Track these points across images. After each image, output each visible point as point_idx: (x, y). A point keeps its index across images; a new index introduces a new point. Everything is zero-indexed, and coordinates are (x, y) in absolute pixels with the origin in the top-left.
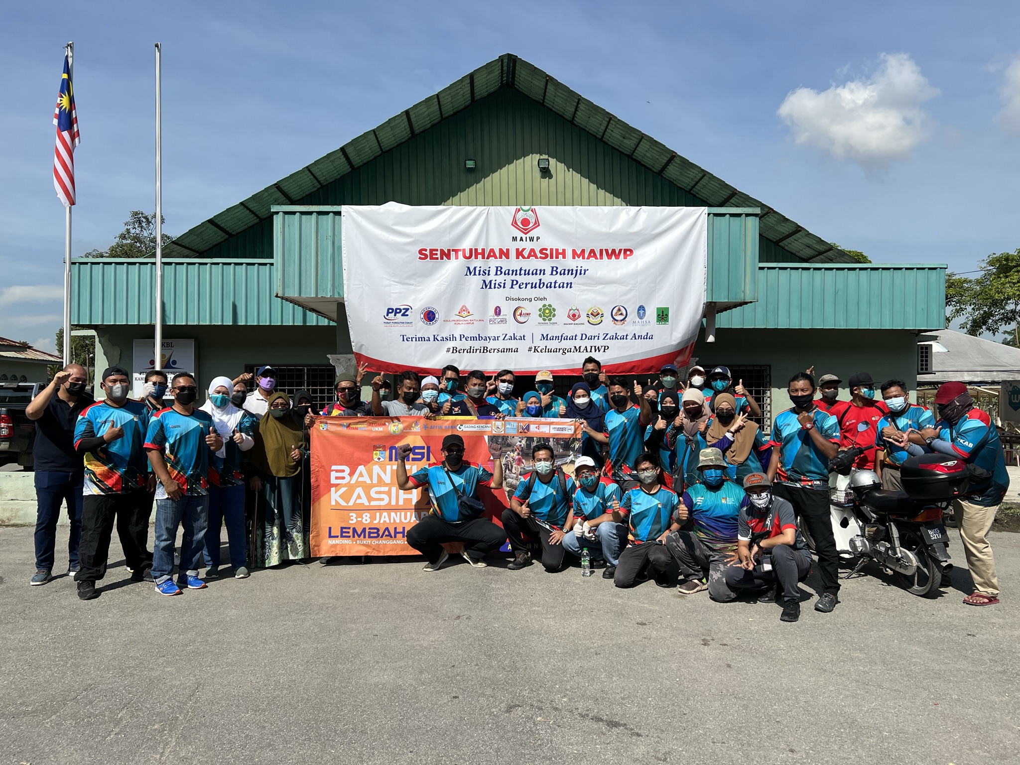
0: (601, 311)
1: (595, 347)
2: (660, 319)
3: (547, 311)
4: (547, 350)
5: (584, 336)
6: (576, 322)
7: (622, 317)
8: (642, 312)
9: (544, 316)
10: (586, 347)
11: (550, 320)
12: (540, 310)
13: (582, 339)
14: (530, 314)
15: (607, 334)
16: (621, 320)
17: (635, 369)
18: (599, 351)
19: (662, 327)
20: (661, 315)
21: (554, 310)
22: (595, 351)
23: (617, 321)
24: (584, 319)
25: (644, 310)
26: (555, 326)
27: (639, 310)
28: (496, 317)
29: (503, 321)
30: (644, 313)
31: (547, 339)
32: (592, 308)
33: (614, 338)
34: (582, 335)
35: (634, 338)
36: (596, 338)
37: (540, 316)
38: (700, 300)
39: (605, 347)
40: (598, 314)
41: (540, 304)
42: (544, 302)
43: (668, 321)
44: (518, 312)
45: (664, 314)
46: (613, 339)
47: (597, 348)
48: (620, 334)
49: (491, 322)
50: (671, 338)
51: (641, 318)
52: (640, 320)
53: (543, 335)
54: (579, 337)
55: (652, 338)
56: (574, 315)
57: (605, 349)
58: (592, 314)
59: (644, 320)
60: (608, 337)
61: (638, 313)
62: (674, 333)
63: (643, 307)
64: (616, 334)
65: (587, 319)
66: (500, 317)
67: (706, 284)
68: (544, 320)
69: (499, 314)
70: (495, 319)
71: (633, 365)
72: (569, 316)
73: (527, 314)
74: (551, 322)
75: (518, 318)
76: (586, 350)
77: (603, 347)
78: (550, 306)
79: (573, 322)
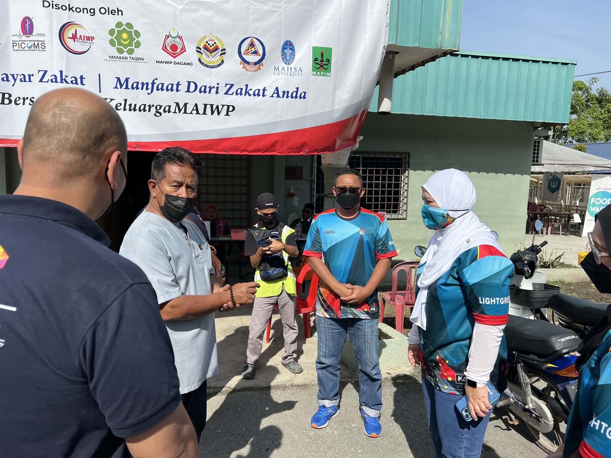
0: (222, 44)
1: (212, 106)
2: (318, 66)
3: (125, 36)
4: (127, 107)
5: (192, 86)
6: (178, 59)
7: (256, 58)
8: (288, 52)
9: (120, 44)
10: (196, 105)
11: (131, 52)
12: (111, 32)
13: (188, 91)
14: (93, 38)
15: (232, 85)
16: (255, 64)
17: (278, 146)
18: (219, 114)
19: (321, 79)
20: (320, 59)
21: (138, 34)
22: (212, 113)
23: (248, 63)
24: (191, 54)
25: (293, 49)
26: (140, 64)
27: (284, 49)
28: (24, 38)
29: (39, 46)
30: (293, 55)
31: (127, 88)
32: (205, 37)
33: (243, 92)
34: (189, 83)
35: (275, 95)
36: (214, 91)
37: (112, 43)
38: (377, 40)
39: (228, 106)
40: (216, 49)
41: (111, 21)
42: (117, 18)
43: (330, 72)
44: (69, 32)
45: (325, 59)
46: (241, 94)
47: (214, 107)
48: (253, 87)
49: (16, 48)
50: (333, 99)
51: (288, 63)
52: (286, 66)
53: (119, 79)
54: (183, 87)
55: (304, 98)
56: (174, 47)
57: (228, 111)
58: (205, 48)
59: (292, 65)
60: (233, 90)
61: (284, 54)
62: (337, 92)
63: (291, 44)
64: (247, 86)
65: (197, 56)
66: (32, 38)
67: (388, 15)
68: (120, 51)
69: (31, 32)
70: (23, 42)
71: (274, 139)
72: (164, 48)
73: (88, 38)
74: (133, 56)
75: (70, 43)
76: (197, 110)
77: (226, 107)
78: (129, 25)
79: (172, 60)
